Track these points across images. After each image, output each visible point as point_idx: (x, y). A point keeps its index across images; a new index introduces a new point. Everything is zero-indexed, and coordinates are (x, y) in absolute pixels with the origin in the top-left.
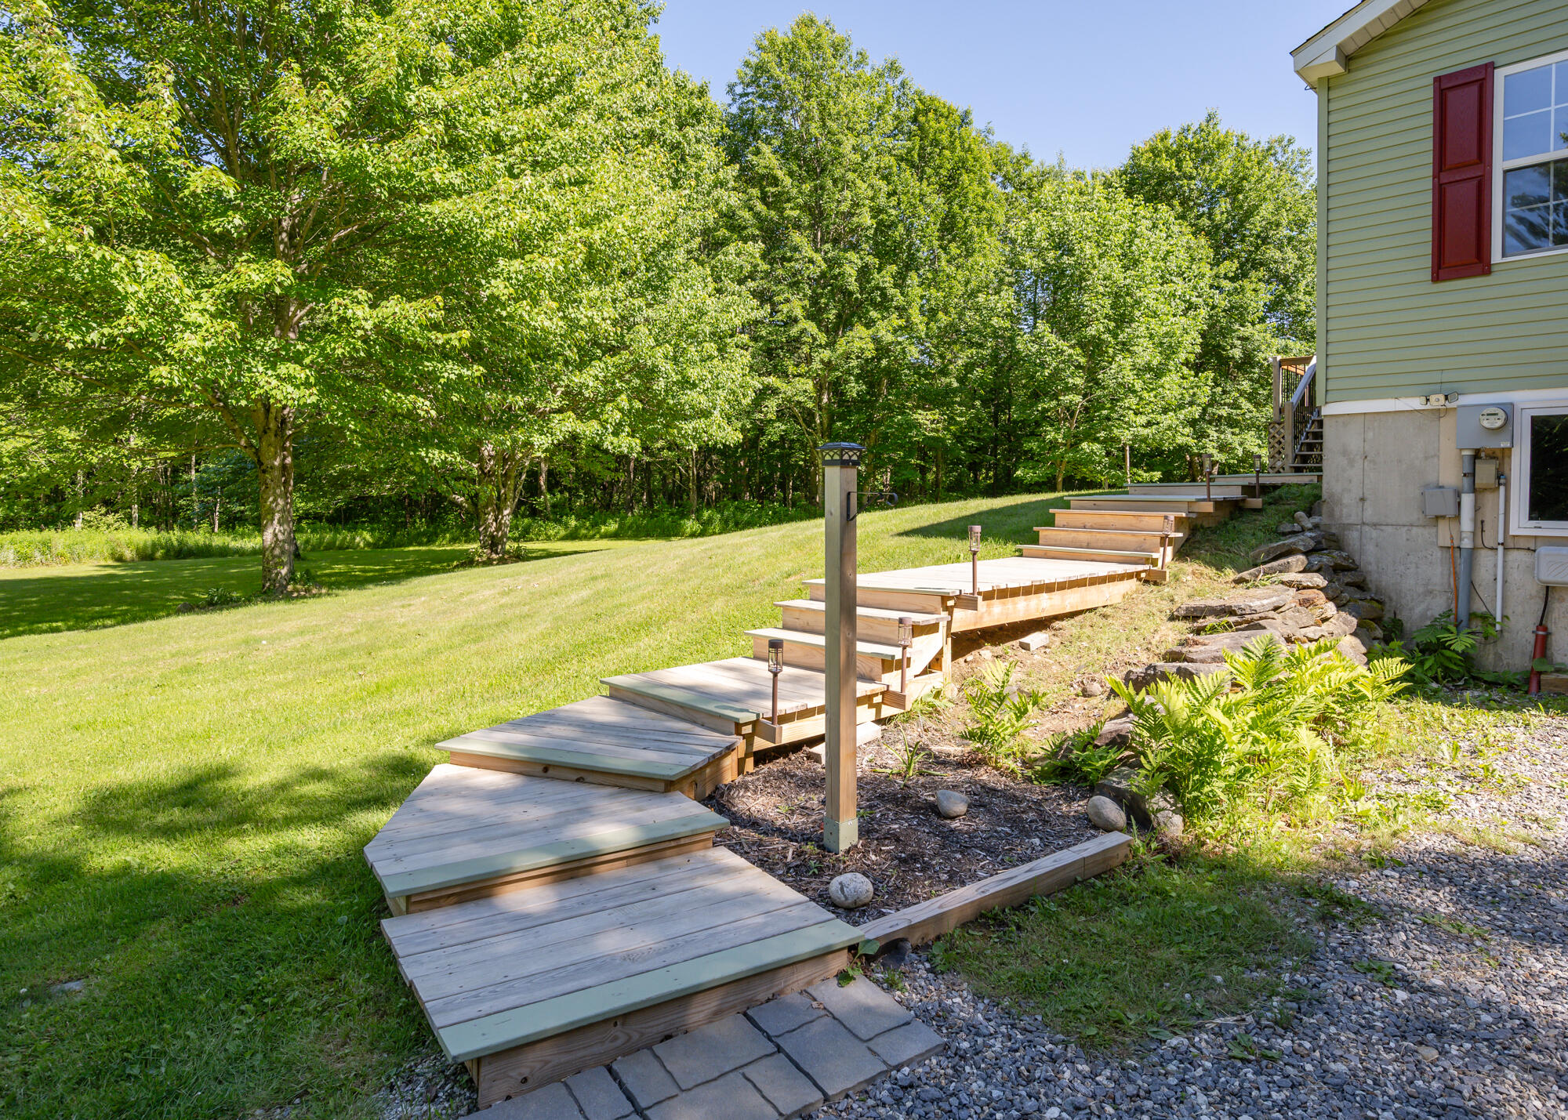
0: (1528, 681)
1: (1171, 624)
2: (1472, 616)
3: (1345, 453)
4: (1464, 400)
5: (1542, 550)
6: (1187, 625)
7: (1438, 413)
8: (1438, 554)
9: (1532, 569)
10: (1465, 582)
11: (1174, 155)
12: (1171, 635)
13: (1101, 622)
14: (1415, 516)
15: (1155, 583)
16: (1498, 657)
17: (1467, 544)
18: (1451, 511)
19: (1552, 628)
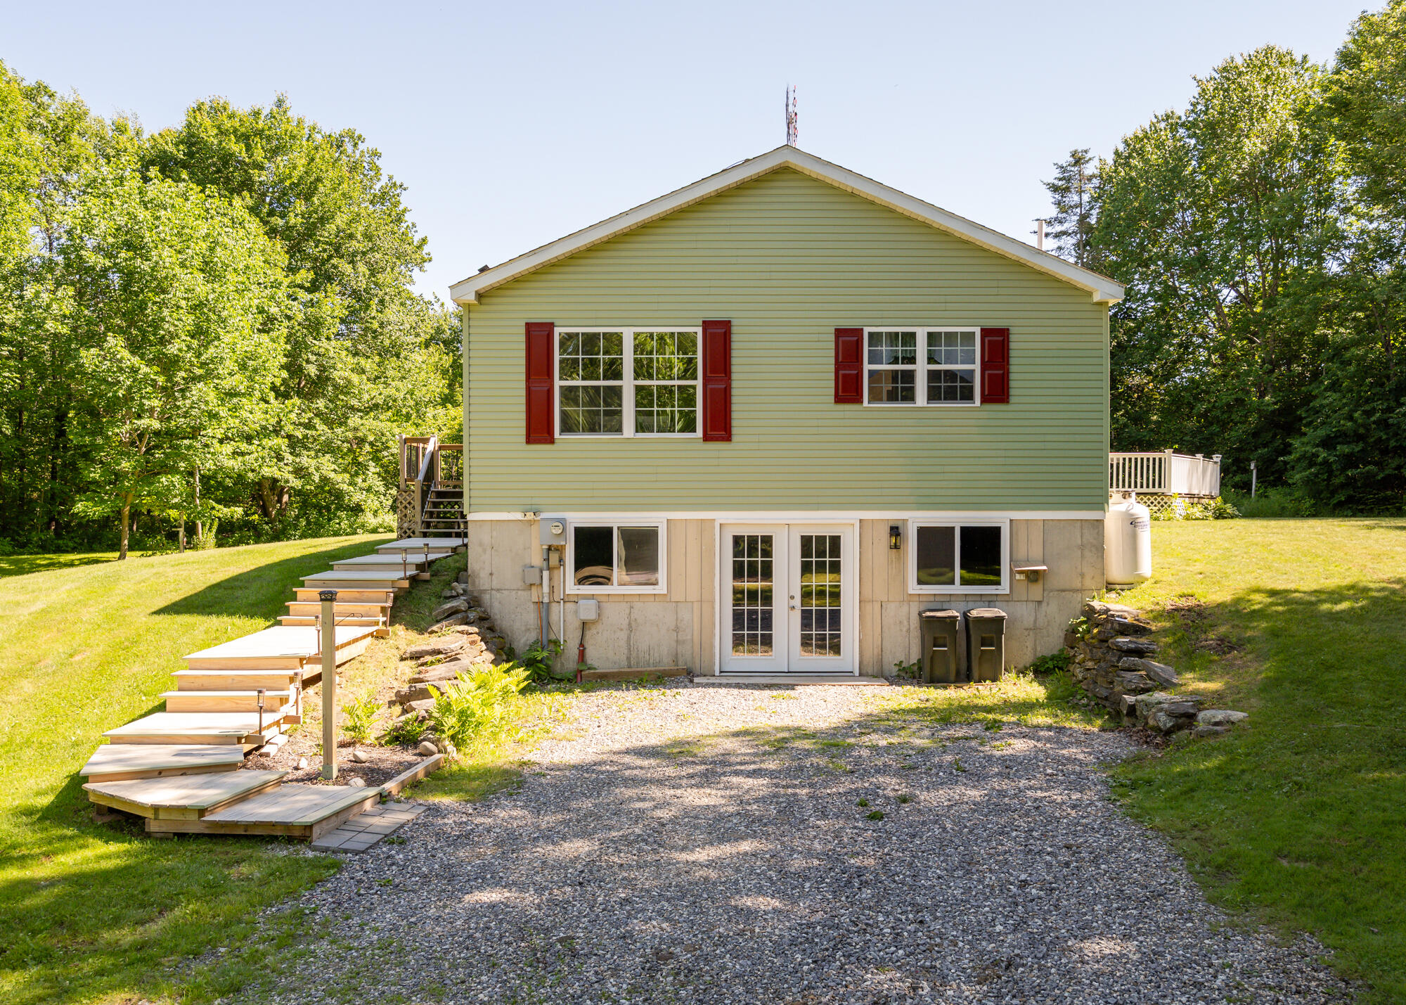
0: (576, 676)
1: (403, 663)
2: (550, 641)
3: (481, 545)
4: (544, 515)
5: (581, 602)
6: (413, 663)
7: (530, 523)
8: (532, 606)
9: (576, 612)
10: (545, 624)
11: (245, 138)
12: (408, 670)
13: (362, 666)
14: (520, 584)
15: (382, 638)
16: (562, 664)
17: (546, 600)
18: (538, 582)
19: (586, 646)
